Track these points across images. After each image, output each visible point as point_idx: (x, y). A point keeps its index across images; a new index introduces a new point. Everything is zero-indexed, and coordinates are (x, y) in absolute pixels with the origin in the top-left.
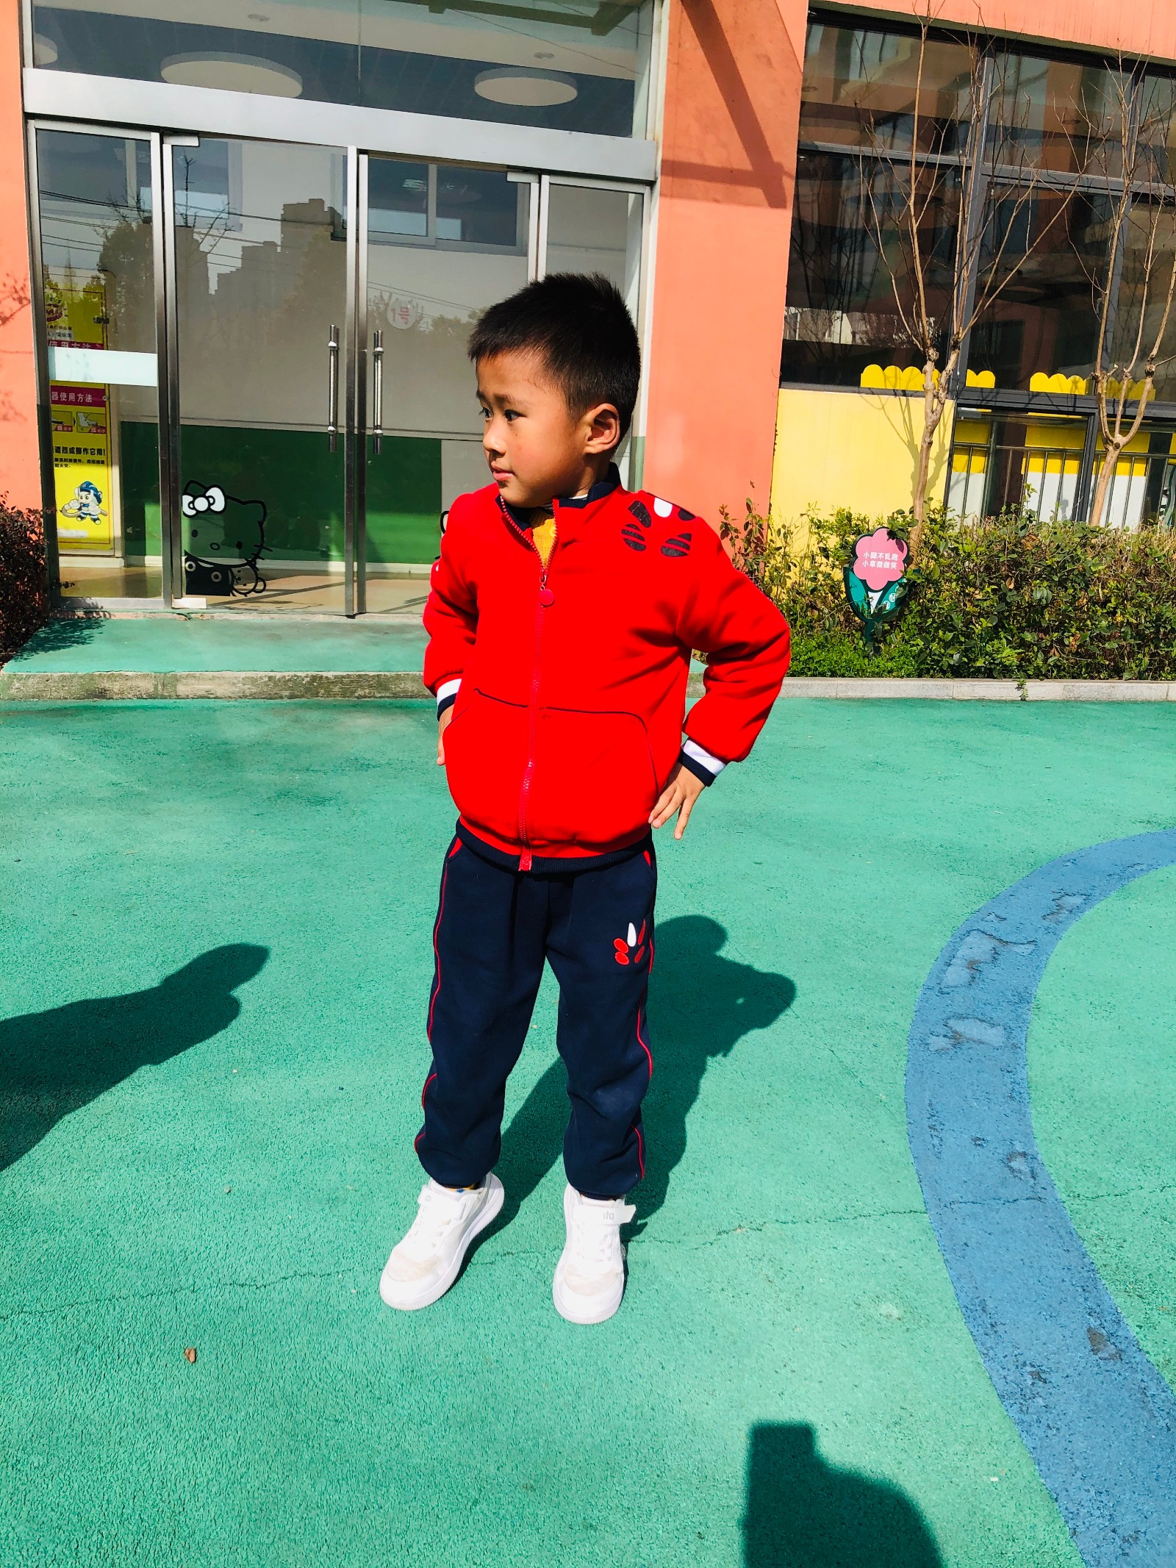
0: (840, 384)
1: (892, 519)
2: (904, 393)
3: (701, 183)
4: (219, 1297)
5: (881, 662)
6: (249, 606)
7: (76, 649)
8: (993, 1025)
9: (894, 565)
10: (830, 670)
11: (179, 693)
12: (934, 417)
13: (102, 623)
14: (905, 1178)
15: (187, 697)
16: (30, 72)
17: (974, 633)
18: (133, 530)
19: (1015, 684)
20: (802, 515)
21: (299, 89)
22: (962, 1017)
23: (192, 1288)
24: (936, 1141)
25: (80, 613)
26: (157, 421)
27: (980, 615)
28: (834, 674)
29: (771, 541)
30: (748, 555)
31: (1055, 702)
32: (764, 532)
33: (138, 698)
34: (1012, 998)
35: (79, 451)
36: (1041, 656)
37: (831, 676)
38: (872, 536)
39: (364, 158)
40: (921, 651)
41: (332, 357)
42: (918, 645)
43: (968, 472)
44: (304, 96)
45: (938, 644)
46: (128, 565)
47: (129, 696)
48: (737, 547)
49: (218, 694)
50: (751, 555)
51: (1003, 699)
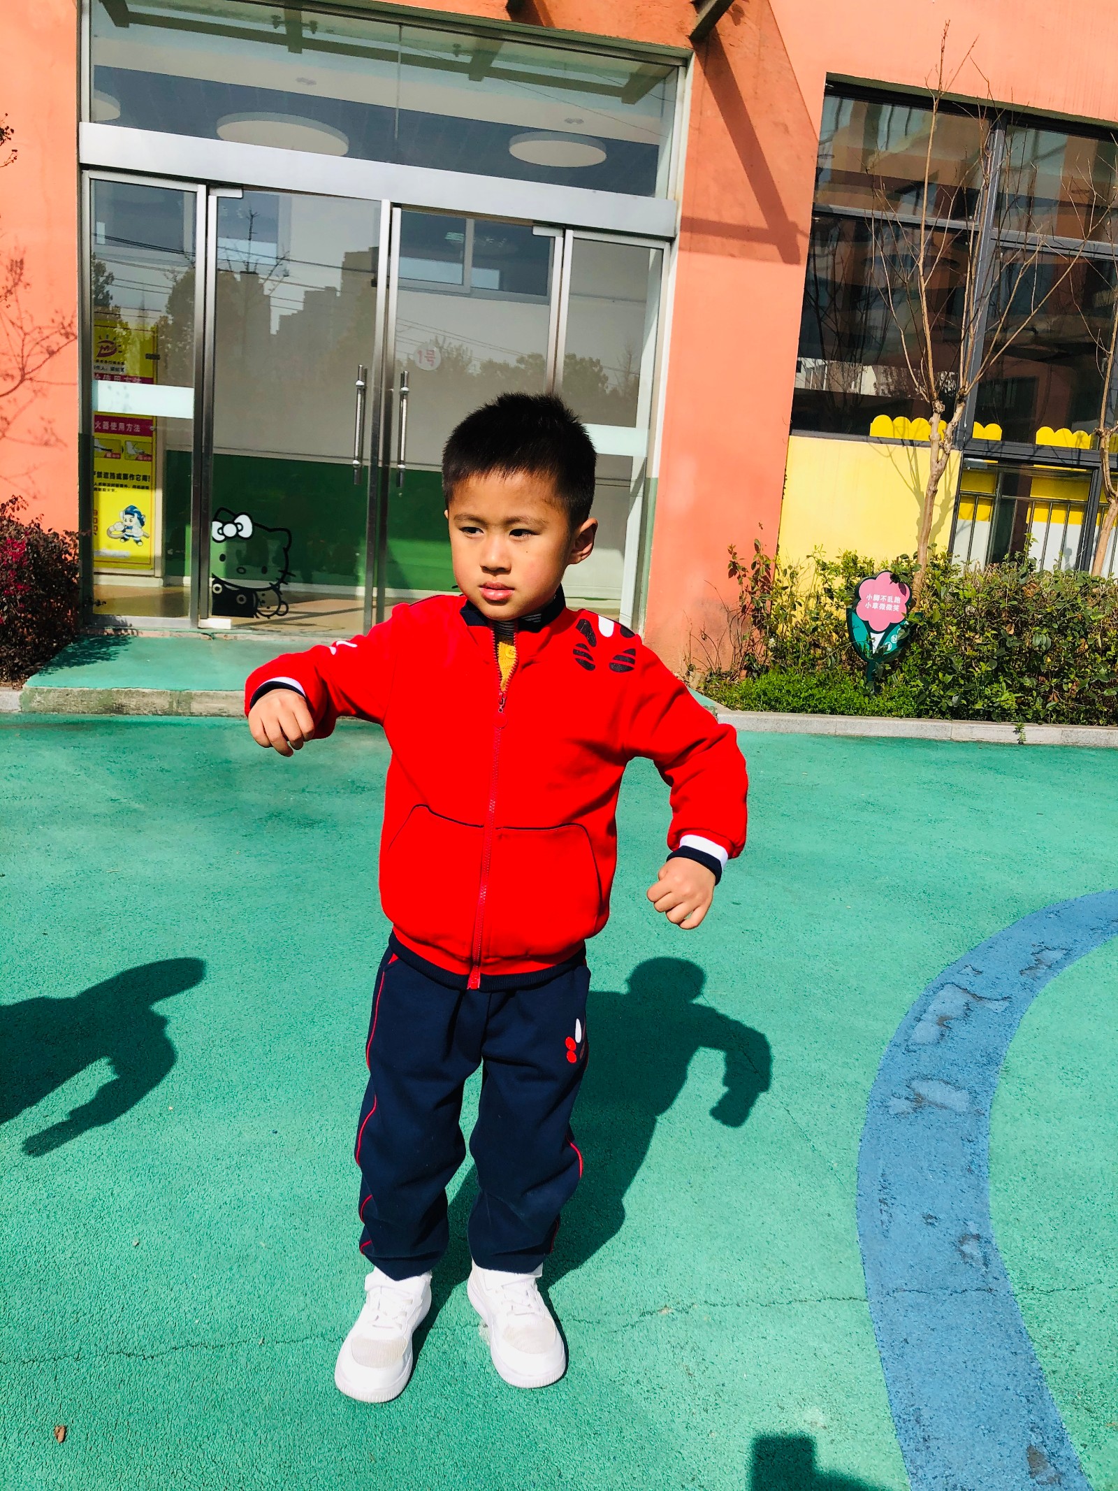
0: (850, 433)
1: (897, 563)
2: (912, 443)
3: (718, 239)
4: (103, 1368)
5: (880, 701)
6: (273, 627)
7: (100, 664)
8: (958, 1088)
9: (896, 608)
10: (830, 707)
11: (193, 710)
12: (939, 467)
13: (130, 641)
14: (848, 1259)
15: (201, 715)
16: (86, 126)
17: (974, 676)
18: (174, 552)
19: (1013, 728)
20: (808, 557)
21: (345, 149)
22: (926, 1078)
23: (77, 1355)
24: (885, 1217)
25: (110, 630)
26: (191, 449)
27: (981, 659)
28: (833, 712)
29: (778, 580)
30: (755, 593)
31: (1053, 746)
32: (771, 572)
33: (154, 714)
34: (981, 1060)
35: (125, 477)
36: (1039, 701)
37: (830, 714)
38: (875, 579)
39: (397, 211)
40: (921, 692)
41: (359, 395)
42: (918, 686)
43: (974, 519)
44: (351, 154)
45: (937, 685)
46: (166, 585)
47: (145, 712)
48: (745, 584)
49: (231, 713)
50: (758, 593)
51: (1002, 741)
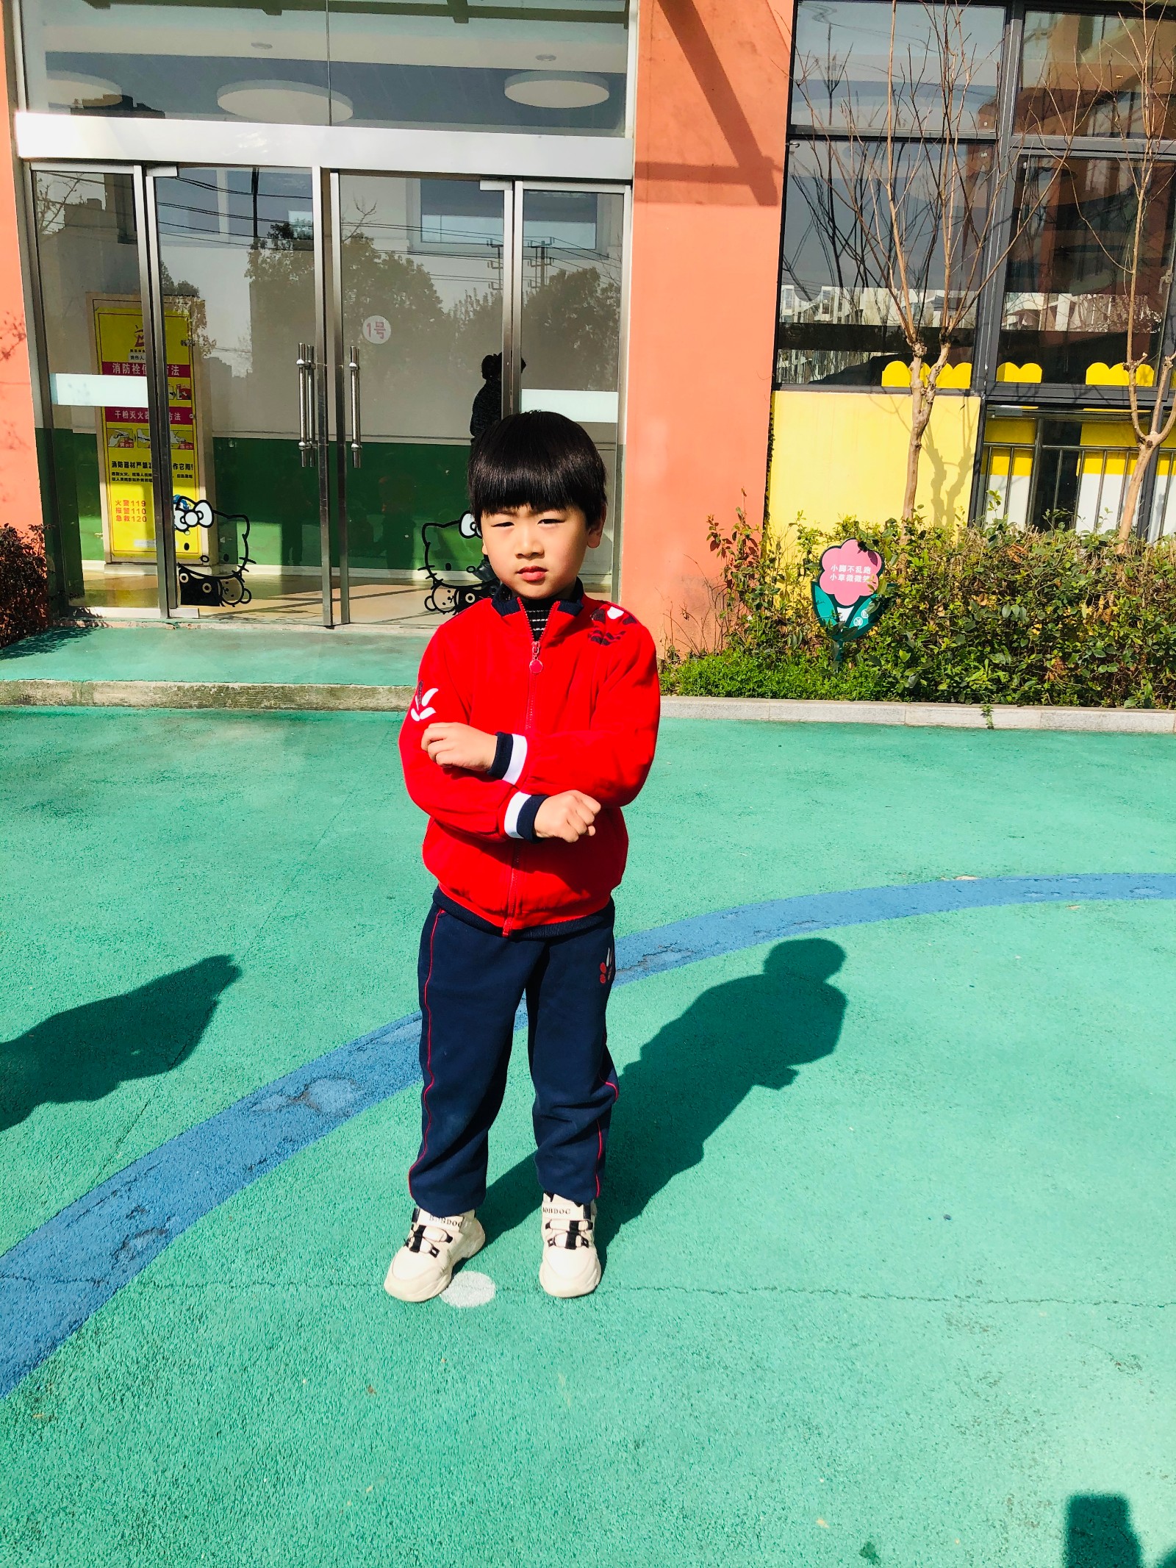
0: (862, 384)
9: (866, 579)
12: (921, 418)
15: (103, 705)
16: (22, 115)
19: (982, 710)
20: (791, 524)
22: (338, 1077)
25: (78, 623)
31: (1027, 731)
33: (59, 705)
39: (335, 177)
41: (301, 375)
43: (1010, 473)
47: (51, 702)
49: (132, 703)
51: (967, 726)
